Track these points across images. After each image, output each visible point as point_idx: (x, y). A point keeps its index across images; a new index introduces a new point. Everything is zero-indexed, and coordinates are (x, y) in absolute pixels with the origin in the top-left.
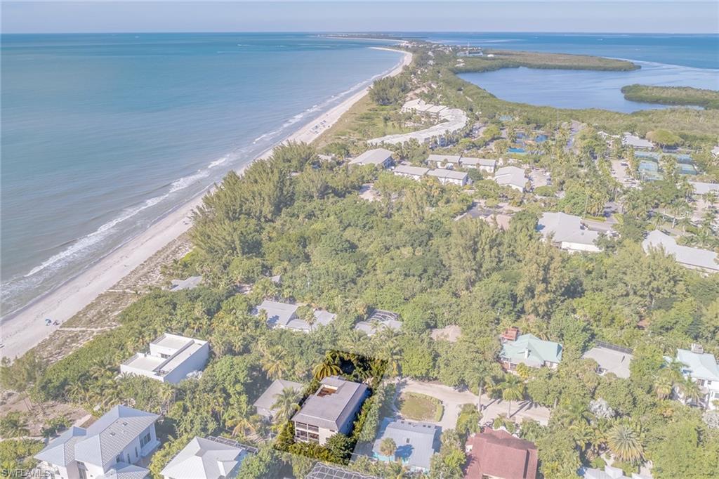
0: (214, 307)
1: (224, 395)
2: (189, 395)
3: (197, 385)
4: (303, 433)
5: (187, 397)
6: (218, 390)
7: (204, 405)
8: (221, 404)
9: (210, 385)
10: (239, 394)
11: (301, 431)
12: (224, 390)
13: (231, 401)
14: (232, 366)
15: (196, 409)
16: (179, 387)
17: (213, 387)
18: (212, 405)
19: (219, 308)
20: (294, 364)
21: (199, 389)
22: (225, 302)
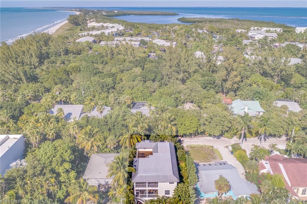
0: (17, 113)
1: (55, 175)
2: (19, 183)
3: (25, 172)
4: (143, 192)
5: (18, 185)
6: (47, 172)
7: (38, 189)
8: (54, 184)
9: (39, 168)
10: (67, 171)
11: (140, 190)
12: (53, 171)
13: (62, 179)
14: (55, 149)
15: (29, 194)
16: (6, 177)
17: (42, 170)
18: (46, 186)
19: (21, 113)
20: (105, 139)
21: (28, 174)
22: (26, 108)
